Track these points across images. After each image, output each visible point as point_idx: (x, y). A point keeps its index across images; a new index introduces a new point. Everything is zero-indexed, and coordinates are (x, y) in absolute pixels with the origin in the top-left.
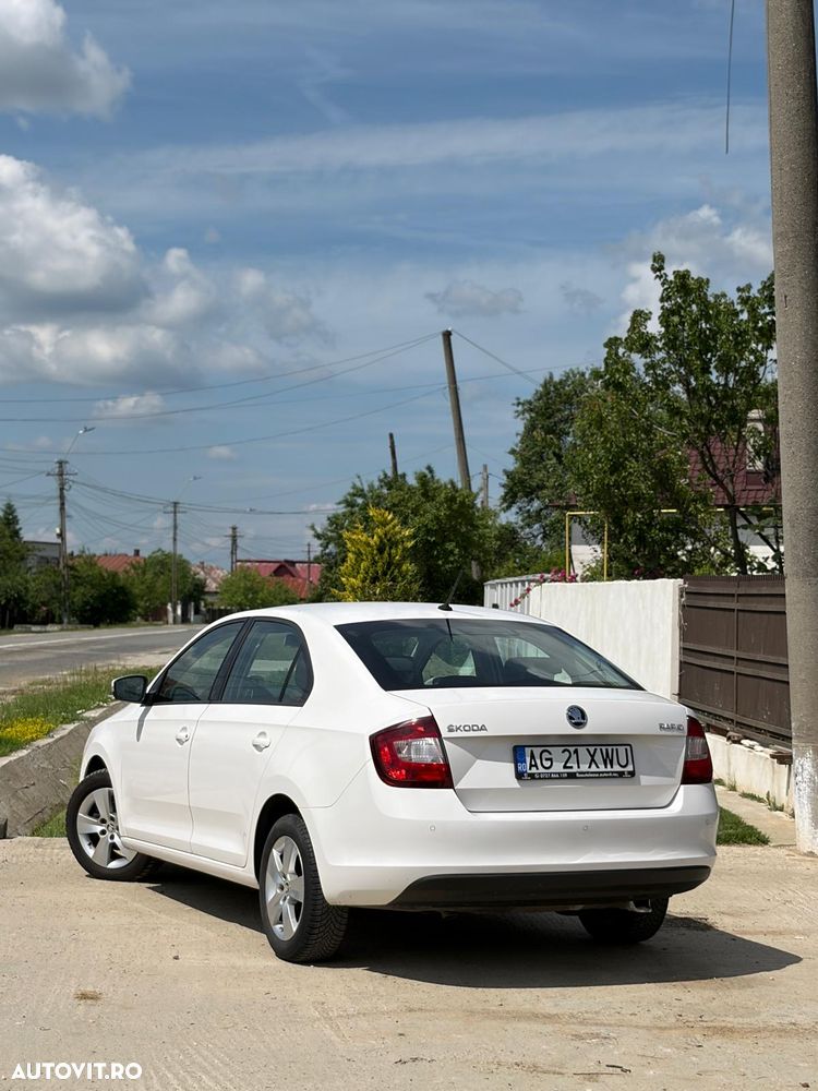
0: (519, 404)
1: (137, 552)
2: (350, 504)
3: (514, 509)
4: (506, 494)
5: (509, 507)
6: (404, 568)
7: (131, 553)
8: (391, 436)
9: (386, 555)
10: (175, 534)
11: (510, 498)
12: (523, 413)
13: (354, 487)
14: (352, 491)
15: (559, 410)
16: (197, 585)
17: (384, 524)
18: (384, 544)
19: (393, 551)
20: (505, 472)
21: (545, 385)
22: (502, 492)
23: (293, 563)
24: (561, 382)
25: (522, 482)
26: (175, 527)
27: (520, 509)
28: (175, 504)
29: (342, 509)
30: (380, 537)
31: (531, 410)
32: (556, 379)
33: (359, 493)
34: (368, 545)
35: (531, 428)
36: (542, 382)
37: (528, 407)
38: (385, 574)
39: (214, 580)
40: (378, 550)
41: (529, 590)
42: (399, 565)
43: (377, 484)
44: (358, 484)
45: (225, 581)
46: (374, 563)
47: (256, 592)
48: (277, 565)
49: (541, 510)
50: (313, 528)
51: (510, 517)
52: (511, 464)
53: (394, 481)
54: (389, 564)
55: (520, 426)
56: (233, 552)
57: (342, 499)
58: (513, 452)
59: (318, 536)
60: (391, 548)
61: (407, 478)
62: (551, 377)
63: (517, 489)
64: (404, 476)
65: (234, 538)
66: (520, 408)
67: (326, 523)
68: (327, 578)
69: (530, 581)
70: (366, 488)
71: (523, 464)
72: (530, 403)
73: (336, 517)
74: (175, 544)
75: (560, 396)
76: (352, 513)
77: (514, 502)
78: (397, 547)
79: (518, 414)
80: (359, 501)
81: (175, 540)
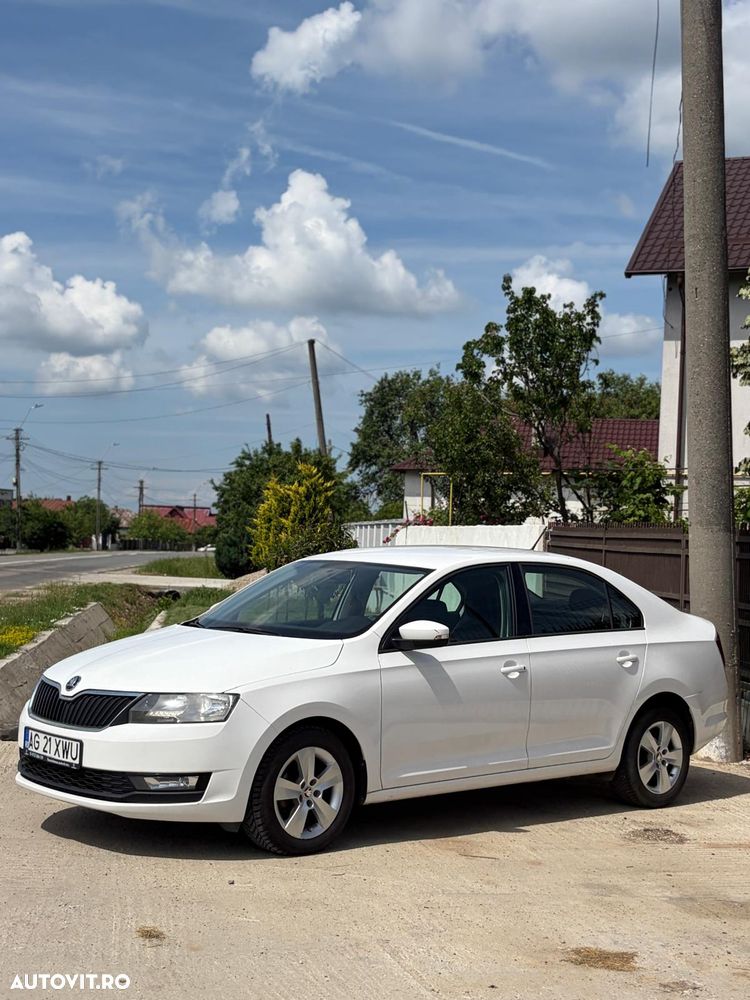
0: (362, 395)
1: (69, 498)
2: (240, 464)
3: (357, 471)
4: (352, 460)
5: (353, 470)
6: (326, 512)
7: (65, 498)
8: (268, 416)
9: (312, 501)
10: (99, 485)
11: (354, 463)
12: (365, 401)
13: (244, 452)
14: (241, 455)
15: (391, 401)
16: (113, 522)
17: (311, 476)
18: (311, 493)
19: (318, 499)
20: (352, 444)
21: (381, 383)
22: (349, 458)
23: (182, 508)
24: (393, 380)
25: (364, 452)
26: (99, 480)
27: (361, 472)
28: (100, 463)
29: (233, 468)
30: (307, 487)
31: (372, 400)
32: (390, 378)
33: (247, 456)
34: (298, 493)
35: (370, 413)
36: (380, 379)
37: (368, 398)
38: (311, 516)
39: (125, 519)
40: (306, 497)
41: (397, 531)
42: (322, 510)
43: (260, 450)
44: (247, 451)
45: (134, 520)
46: (302, 508)
47: (157, 528)
48: (170, 509)
49: (377, 472)
50: (212, 482)
51: (354, 477)
52: (355, 438)
53: (271, 449)
54: (315, 509)
55: (362, 411)
56: (141, 499)
57: (234, 460)
58: (356, 430)
59: (216, 488)
60: (315, 496)
61: (282, 447)
62: (386, 377)
63: (359, 457)
64: (279, 445)
65: (141, 489)
66: (363, 398)
67: (222, 478)
68: (222, 519)
70: (252, 454)
71: (364, 440)
72: (370, 394)
73: (230, 474)
74: (99, 494)
75: (391, 390)
76: (241, 471)
77: (357, 466)
78: (320, 495)
79: (362, 402)
80: (247, 462)
81: (99, 489)
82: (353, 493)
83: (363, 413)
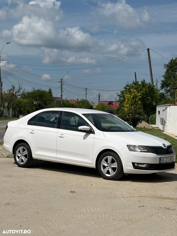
0: (165, 65)
1: (78, 99)
2: (126, 88)
3: (163, 89)
4: (162, 86)
5: (162, 89)
6: (139, 102)
7: (76, 100)
8: (135, 73)
10: (86, 95)
11: (163, 87)
12: (166, 67)
13: (127, 84)
14: (126, 85)
15: (174, 66)
16: (91, 107)
17: (134, 92)
18: (134, 97)
19: (136, 99)
20: (162, 81)
21: (171, 61)
22: (161, 85)
23: (112, 102)
24: (175, 60)
25: (165, 83)
26: (86, 94)
27: (165, 89)
28: (86, 89)
29: (124, 89)
30: (133, 95)
31: (168, 67)
32: (174, 59)
33: (128, 86)
34: (130, 97)
35: (168, 71)
36: (170, 60)
37: (167, 66)
38: (134, 104)
39: (95, 106)
40: (133, 98)
41: (167, 107)
42: (137, 102)
43: (132, 84)
44: (128, 84)
45: (97, 106)
46: (132, 101)
47: (104, 108)
48: (109, 102)
49: (170, 89)
50: (117, 94)
51: (163, 91)
52: (163, 79)
53: (136, 83)
54: (135, 101)
55: (165, 70)
56: (99, 99)
57: (124, 87)
58: (163, 76)
59: (118, 96)
61: (139, 82)
62: (173, 59)
63: (164, 85)
64: (138, 82)
65: (99, 96)
66: (165, 66)
67: (120, 93)
68: (120, 105)
69: (167, 105)
70: (129, 85)
71: (166, 79)
72: (167, 65)
73: (122, 91)
74: (86, 98)
75: (174, 63)
76: (126, 91)
77: (163, 88)
78: (137, 98)
79: (165, 67)
80: (128, 88)
81: (86, 97)
83: (165, 71)
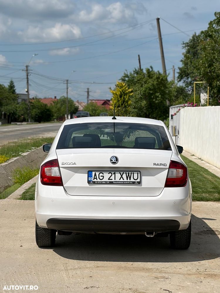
0: (184, 44)
1: (55, 97)
2: (123, 80)
3: (182, 81)
4: (179, 76)
5: (180, 81)
7: (53, 98)
8: (139, 56)
9: (122, 98)
10: (67, 91)
11: (181, 77)
12: (185, 47)
13: (125, 74)
14: (124, 75)
16: (75, 108)
18: (122, 94)
19: (125, 97)
20: (179, 68)
21: (193, 37)
23: (109, 101)
24: (199, 36)
25: (185, 71)
26: (67, 89)
27: (184, 81)
28: (67, 80)
29: (120, 82)
30: (120, 92)
31: (188, 46)
32: (197, 34)
33: (127, 76)
35: (188, 52)
37: (187, 45)
39: (82, 107)
40: (120, 96)
41: (179, 110)
42: (127, 102)
43: (133, 73)
44: (126, 73)
45: (85, 107)
46: (118, 101)
47: (96, 111)
48: (104, 101)
49: (191, 81)
50: (110, 89)
51: (181, 84)
52: (181, 65)
53: (139, 72)
54: (124, 101)
55: (184, 51)
56: (88, 97)
58: (182, 61)
60: (124, 96)
61: (144, 71)
62: (195, 34)
63: (183, 74)
64: (143, 69)
65: (88, 92)
66: (184, 45)
67: (115, 87)
69: (180, 107)
70: (129, 74)
71: (185, 65)
72: (188, 43)
73: (118, 84)
75: (198, 40)
77: (182, 79)
78: (127, 95)
79: (183, 47)
80: (127, 79)
81: (67, 93)
82: (181, 91)
